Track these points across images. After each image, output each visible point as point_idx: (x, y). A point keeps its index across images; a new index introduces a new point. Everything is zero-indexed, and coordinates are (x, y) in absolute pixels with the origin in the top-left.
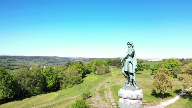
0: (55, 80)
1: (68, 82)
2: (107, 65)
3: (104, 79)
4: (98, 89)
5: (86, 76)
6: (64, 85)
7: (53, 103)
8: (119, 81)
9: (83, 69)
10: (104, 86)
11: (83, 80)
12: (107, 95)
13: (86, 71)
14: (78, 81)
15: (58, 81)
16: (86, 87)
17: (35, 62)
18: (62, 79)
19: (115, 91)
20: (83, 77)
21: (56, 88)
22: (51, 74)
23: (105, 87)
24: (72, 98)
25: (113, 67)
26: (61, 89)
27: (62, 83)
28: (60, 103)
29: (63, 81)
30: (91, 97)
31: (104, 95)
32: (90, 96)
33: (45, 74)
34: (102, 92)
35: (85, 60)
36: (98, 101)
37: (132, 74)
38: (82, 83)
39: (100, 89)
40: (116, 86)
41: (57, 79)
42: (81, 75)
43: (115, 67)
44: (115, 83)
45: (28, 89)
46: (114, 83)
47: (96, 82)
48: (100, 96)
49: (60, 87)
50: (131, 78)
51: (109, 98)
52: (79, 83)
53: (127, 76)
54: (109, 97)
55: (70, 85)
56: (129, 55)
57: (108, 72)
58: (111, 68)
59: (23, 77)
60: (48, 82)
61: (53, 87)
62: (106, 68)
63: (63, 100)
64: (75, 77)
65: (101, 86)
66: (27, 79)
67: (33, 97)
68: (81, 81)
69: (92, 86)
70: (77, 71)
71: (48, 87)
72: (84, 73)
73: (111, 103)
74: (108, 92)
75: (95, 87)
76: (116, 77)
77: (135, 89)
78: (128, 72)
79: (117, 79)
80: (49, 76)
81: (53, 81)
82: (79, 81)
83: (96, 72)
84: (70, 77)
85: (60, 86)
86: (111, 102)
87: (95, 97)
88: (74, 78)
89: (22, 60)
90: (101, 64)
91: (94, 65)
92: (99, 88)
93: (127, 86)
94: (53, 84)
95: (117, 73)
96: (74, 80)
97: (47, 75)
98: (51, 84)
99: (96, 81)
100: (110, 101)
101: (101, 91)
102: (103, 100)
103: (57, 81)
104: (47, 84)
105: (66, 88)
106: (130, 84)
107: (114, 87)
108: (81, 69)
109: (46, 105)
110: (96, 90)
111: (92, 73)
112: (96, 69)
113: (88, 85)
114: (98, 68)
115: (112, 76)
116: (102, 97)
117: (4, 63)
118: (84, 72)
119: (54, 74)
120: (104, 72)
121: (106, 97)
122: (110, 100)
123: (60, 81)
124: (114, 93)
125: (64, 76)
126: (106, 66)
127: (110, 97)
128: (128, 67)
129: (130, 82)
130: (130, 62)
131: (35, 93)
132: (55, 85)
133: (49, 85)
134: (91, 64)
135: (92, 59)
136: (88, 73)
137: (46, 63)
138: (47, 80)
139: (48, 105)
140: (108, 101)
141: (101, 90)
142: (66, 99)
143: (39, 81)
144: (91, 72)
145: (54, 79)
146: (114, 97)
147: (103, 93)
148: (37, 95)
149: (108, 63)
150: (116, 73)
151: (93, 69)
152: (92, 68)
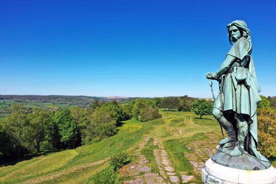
0: (74, 131)
1: (93, 134)
2: (156, 107)
3: (152, 128)
4: (142, 146)
5: (123, 123)
6: (87, 138)
7: (58, 175)
8: (177, 131)
9: (118, 113)
10: (152, 140)
11: (118, 130)
12: (158, 158)
13: (123, 115)
14: (110, 132)
15: (78, 131)
16: (122, 143)
17: (53, 104)
18: (85, 127)
19: (172, 150)
20: (119, 124)
21: (76, 142)
22: (68, 121)
23: (155, 143)
24: (95, 163)
25: (163, 109)
26: (84, 144)
27: (85, 135)
28: (70, 176)
29: (86, 131)
30: (128, 162)
31: (154, 158)
32: (128, 160)
33: (57, 121)
34: (148, 153)
35: (123, 100)
36: (142, 173)
37: (247, 118)
38: (116, 135)
39: (145, 146)
40: (173, 140)
41: (76, 128)
42: (115, 122)
43: (167, 109)
44: (170, 135)
45: (26, 145)
46: (168, 134)
47: (139, 133)
48: (146, 161)
49: (81, 141)
50: (241, 130)
51: (163, 166)
52: (112, 135)
53: (229, 124)
54: (163, 163)
55: (98, 138)
56: (236, 59)
57: (157, 116)
58: (161, 111)
59: (19, 126)
60: (62, 133)
61: (70, 141)
62: (154, 110)
63: (76, 168)
64: (106, 125)
65: (147, 140)
66: (25, 129)
67: (35, 158)
68: (115, 131)
69: (132, 141)
70: (108, 116)
71: (62, 141)
72: (120, 119)
73: (168, 178)
74: (160, 153)
75: (136, 143)
76: (171, 125)
77: (258, 164)
78: (236, 112)
79: (173, 128)
80: (64, 124)
81: (70, 132)
82: (112, 131)
83: (139, 117)
84: (97, 125)
85: (82, 139)
86: (168, 173)
87: (137, 163)
88: (103, 126)
89: (35, 101)
90: (147, 105)
91: (135, 107)
92: (143, 144)
93: (231, 156)
94: (70, 137)
95: (171, 118)
96: (103, 131)
97: (60, 122)
98: (66, 136)
99: (139, 131)
100: (166, 172)
101: (148, 150)
102: (152, 171)
103: (76, 132)
104: (61, 137)
105: (91, 142)
106: (240, 149)
107: (170, 142)
108: (116, 113)
109: (42, 180)
110: (138, 148)
111: (133, 119)
112: (138, 113)
113: (125, 138)
114: (141, 111)
115: (163, 123)
116: (150, 164)
117: (9, 105)
118: (120, 117)
119: (71, 120)
120: (152, 117)
121: (158, 163)
122: (167, 169)
123: (82, 131)
124: (171, 153)
125: (88, 123)
126: (153, 107)
127: (165, 162)
128: (234, 96)
129: (240, 143)
130: (242, 82)
131: (41, 152)
132: (74, 138)
133: (63, 138)
134: (131, 105)
135: (133, 98)
136: (127, 118)
137: (68, 105)
138: (61, 130)
139: (47, 179)
140: (162, 173)
141: (148, 148)
142: (83, 166)
143: (46, 133)
144: (132, 117)
145: (71, 129)
146: (172, 162)
147: (152, 155)
148: (41, 156)
149: (156, 103)
150: (169, 119)
151: (134, 113)
152: (132, 111)
